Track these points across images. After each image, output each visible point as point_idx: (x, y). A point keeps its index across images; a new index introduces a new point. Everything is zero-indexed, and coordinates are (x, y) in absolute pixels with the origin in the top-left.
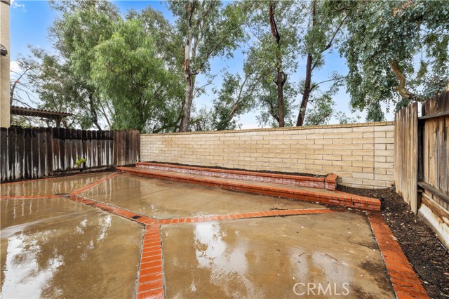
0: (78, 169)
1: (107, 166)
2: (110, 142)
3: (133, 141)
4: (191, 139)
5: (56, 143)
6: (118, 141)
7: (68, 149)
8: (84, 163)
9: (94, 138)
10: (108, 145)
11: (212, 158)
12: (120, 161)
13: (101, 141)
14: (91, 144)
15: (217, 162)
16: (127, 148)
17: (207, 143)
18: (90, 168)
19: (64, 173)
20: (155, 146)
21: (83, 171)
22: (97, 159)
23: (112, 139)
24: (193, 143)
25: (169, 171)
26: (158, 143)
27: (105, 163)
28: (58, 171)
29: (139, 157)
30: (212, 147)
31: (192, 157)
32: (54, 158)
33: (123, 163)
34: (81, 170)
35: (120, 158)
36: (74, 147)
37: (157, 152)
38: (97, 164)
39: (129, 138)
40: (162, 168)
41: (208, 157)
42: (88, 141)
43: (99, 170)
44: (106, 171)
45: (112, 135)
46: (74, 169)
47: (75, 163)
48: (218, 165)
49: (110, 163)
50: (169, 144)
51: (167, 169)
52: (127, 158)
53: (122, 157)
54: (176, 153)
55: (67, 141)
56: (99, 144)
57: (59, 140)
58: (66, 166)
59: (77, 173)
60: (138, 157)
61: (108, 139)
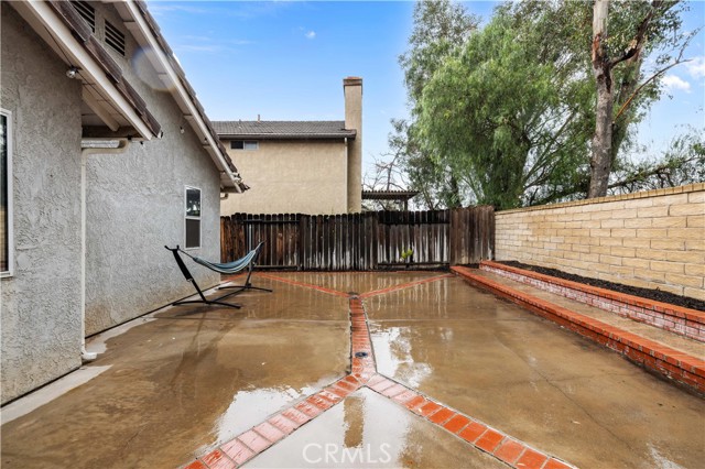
0: (404, 264)
1: (441, 263)
2: (445, 226)
3: (482, 225)
4: (586, 217)
5: (381, 230)
6: (456, 225)
7: (394, 237)
8: (412, 257)
9: (424, 222)
10: (442, 231)
11: (643, 264)
12: (460, 257)
13: (433, 226)
14: (420, 229)
15: (659, 277)
16: (472, 237)
17: (630, 224)
18: (418, 264)
19: (388, 268)
20: (516, 232)
21: (409, 267)
22: (427, 252)
23: (447, 222)
24: (590, 225)
25: (525, 284)
26: (521, 226)
27: (438, 259)
28: (383, 264)
29: (493, 253)
30: (645, 234)
31: (588, 257)
32: (379, 247)
33: (464, 260)
34: (408, 265)
35: (460, 252)
36: (400, 234)
37: (519, 243)
38: (427, 260)
39: (476, 221)
40: (514, 276)
41: (629, 262)
42: (417, 226)
43: (430, 268)
44: (438, 270)
45: (448, 216)
46: (400, 263)
47: (400, 256)
48: (663, 288)
49: (445, 259)
50: (539, 228)
51: (522, 278)
52: (471, 252)
53: (463, 251)
54: (553, 247)
55: (393, 226)
56: (429, 230)
57: (384, 226)
58: (391, 259)
59: (402, 269)
60: (490, 252)
61: (442, 222)
